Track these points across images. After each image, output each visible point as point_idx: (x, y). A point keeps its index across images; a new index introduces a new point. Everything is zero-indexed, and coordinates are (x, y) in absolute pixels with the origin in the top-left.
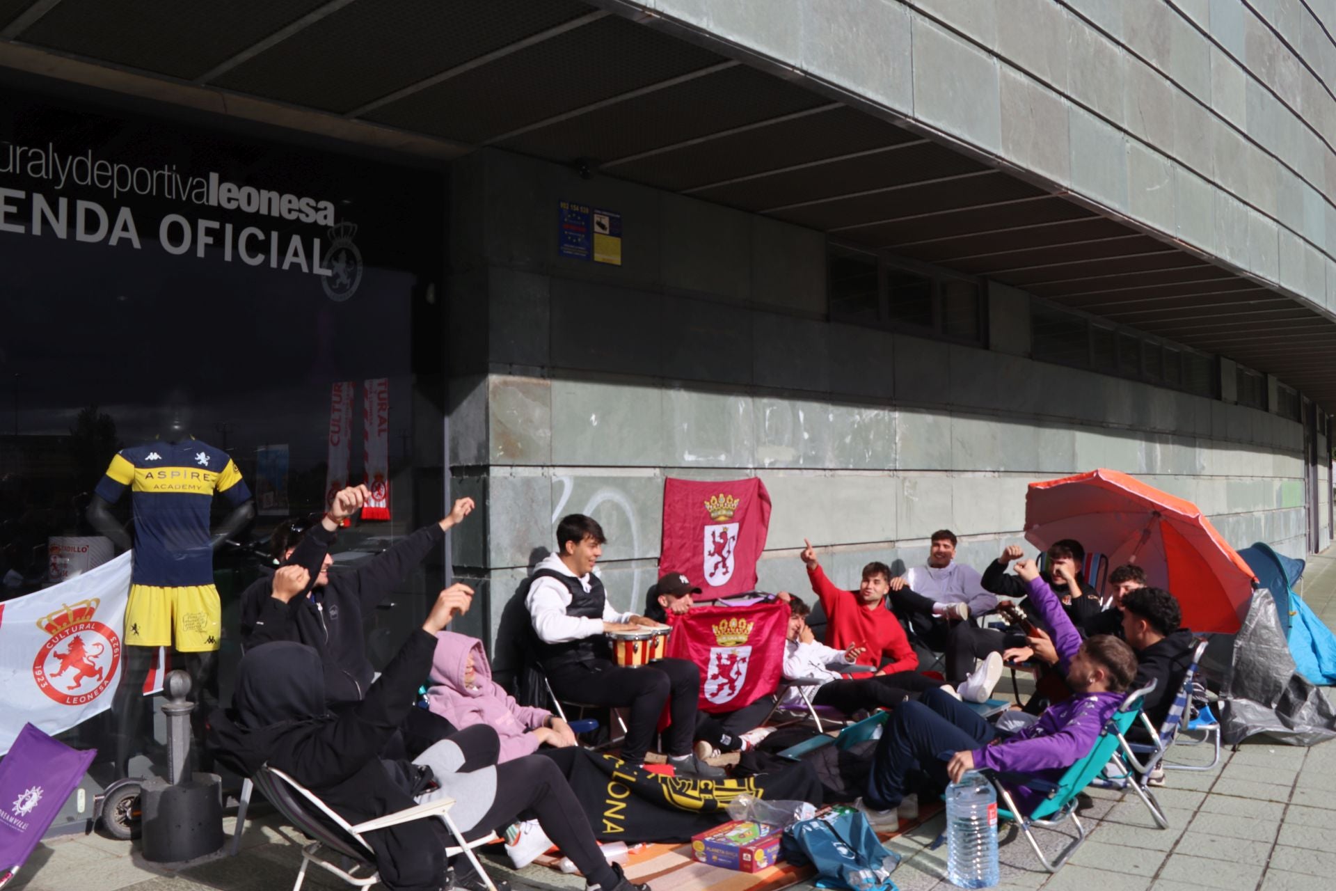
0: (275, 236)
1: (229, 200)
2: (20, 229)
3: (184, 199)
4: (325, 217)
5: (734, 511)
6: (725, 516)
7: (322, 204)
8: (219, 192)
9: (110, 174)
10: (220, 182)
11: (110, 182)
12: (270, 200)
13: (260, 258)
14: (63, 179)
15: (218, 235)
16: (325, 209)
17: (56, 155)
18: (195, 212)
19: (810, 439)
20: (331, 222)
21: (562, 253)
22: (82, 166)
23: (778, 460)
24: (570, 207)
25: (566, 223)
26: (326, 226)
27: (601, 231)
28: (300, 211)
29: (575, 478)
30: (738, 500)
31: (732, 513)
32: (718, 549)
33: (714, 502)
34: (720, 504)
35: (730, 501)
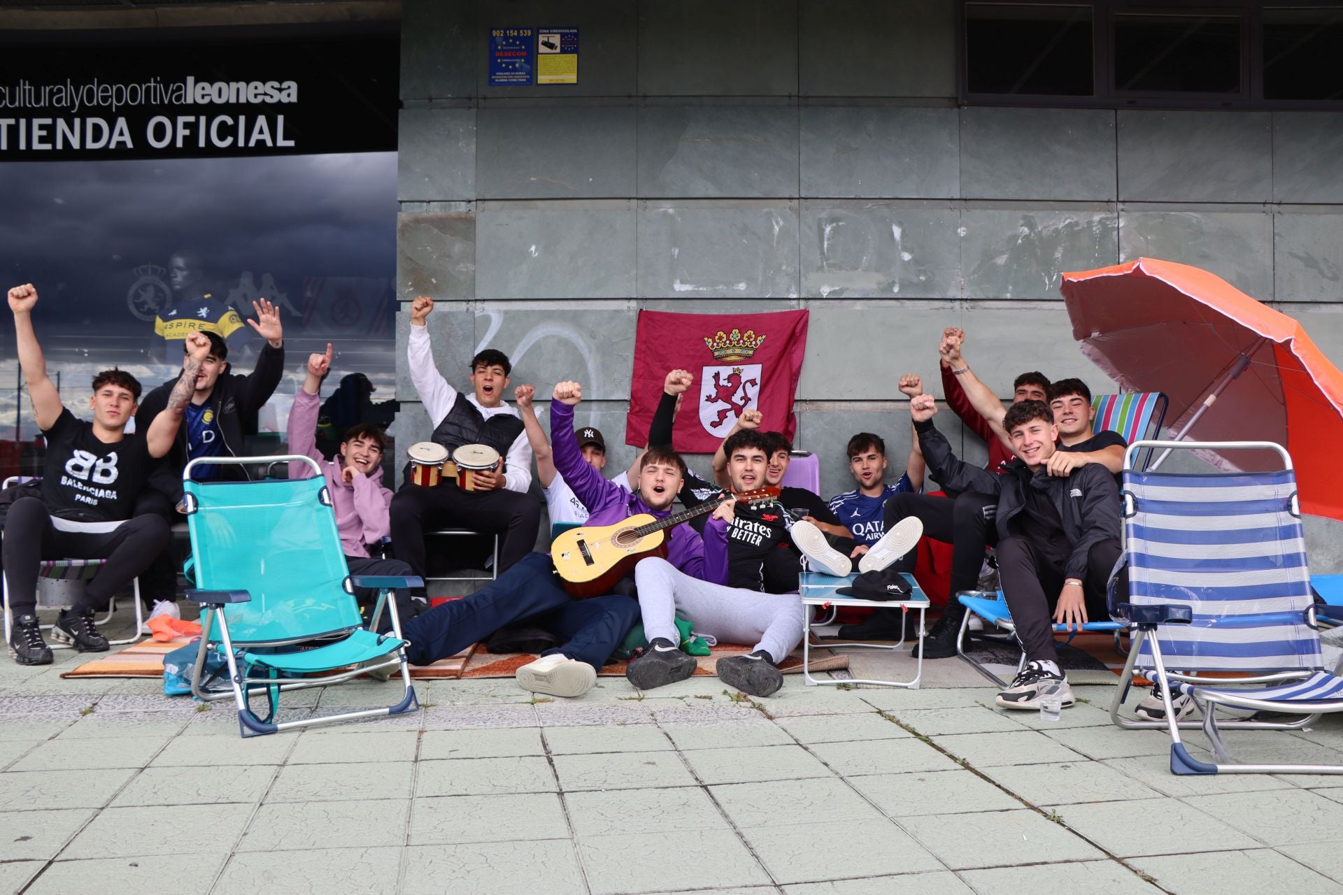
0: (242, 119)
1: (203, 96)
2: (48, 147)
3: (166, 102)
4: (289, 95)
5: (755, 351)
6: (739, 355)
7: (285, 85)
8: (195, 92)
9: (110, 94)
10: (196, 83)
11: (110, 99)
12: (238, 90)
13: (230, 140)
14: (77, 104)
15: (193, 127)
16: (289, 87)
17: (72, 87)
18: (173, 112)
19: (915, 261)
20: (294, 99)
21: (492, 82)
22: (90, 92)
23: (847, 289)
24: (505, 34)
25: (499, 51)
26: (290, 103)
27: (548, 50)
28: (265, 94)
29: (506, 312)
30: (764, 337)
31: (751, 352)
32: (724, 394)
33: (720, 338)
34: (731, 341)
35: (749, 337)
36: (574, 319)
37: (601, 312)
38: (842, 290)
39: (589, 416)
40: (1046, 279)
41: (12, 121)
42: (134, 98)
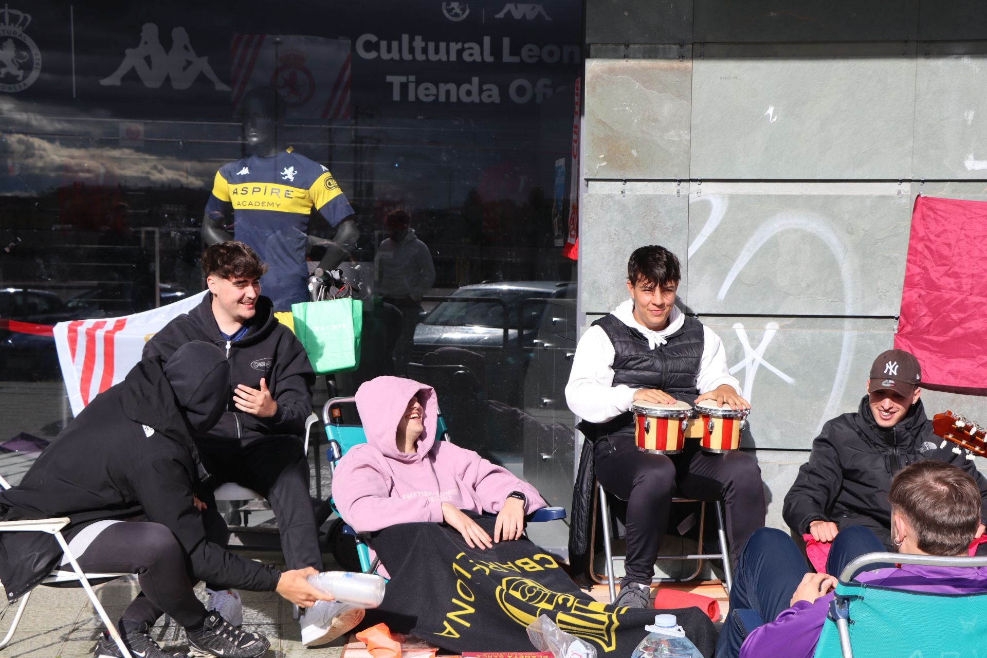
29: (732, 197)
36: (825, 207)
37: (862, 198)
39: (842, 337)
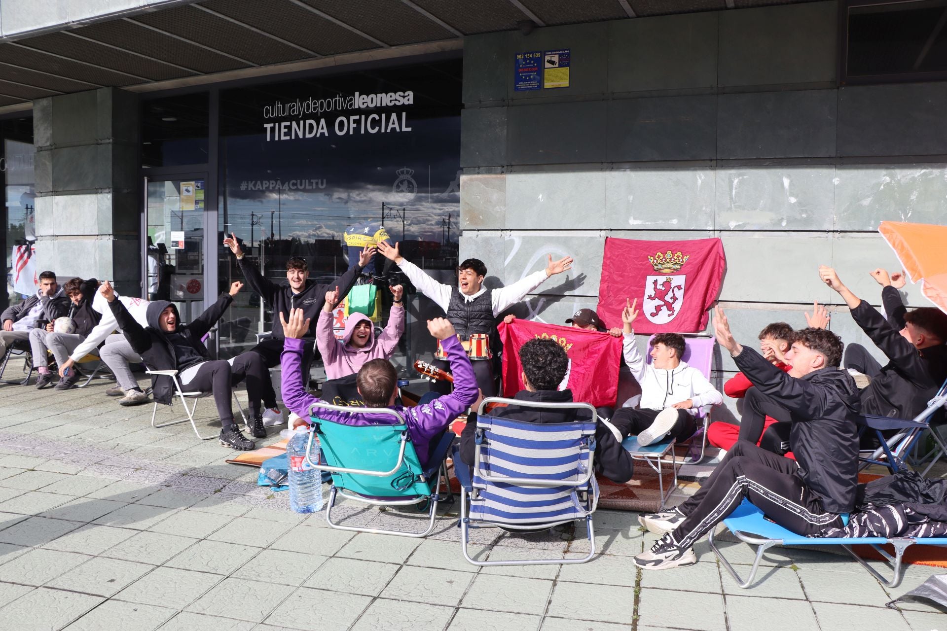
0: (383, 116)
1: (363, 103)
2: (288, 138)
3: (345, 108)
4: (408, 100)
5: (682, 266)
6: (670, 269)
7: (406, 94)
8: (360, 101)
9: (317, 105)
10: (360, 96)
11: (317, 109)
12: (381, 98)
13: (377, 129)
14: (302, 112)
15: (358, 122)
16: (409, 95)
17: (299, 103)
18: (348, 113)
19: (799, 203)
20: (411, 102)
21: (516, 89)
22: (308, 105)
23: (748, 223)
24: (524, 57)
25: (521, 68)
26: (409, 105)
27: (551, 66)
28: (396, 100)
29: (524, 238)
30: (688, 257)
31: (679, 267)
32: (660, 295)
33: (659, 257)
34: (666, 259)
35: (678, 257)
36: (565, 242)
37: (582, 238)
38: (744, 225)
39: (573, 305)
40: (902, 216)
41: (272, 125)
42: (329, 107)
